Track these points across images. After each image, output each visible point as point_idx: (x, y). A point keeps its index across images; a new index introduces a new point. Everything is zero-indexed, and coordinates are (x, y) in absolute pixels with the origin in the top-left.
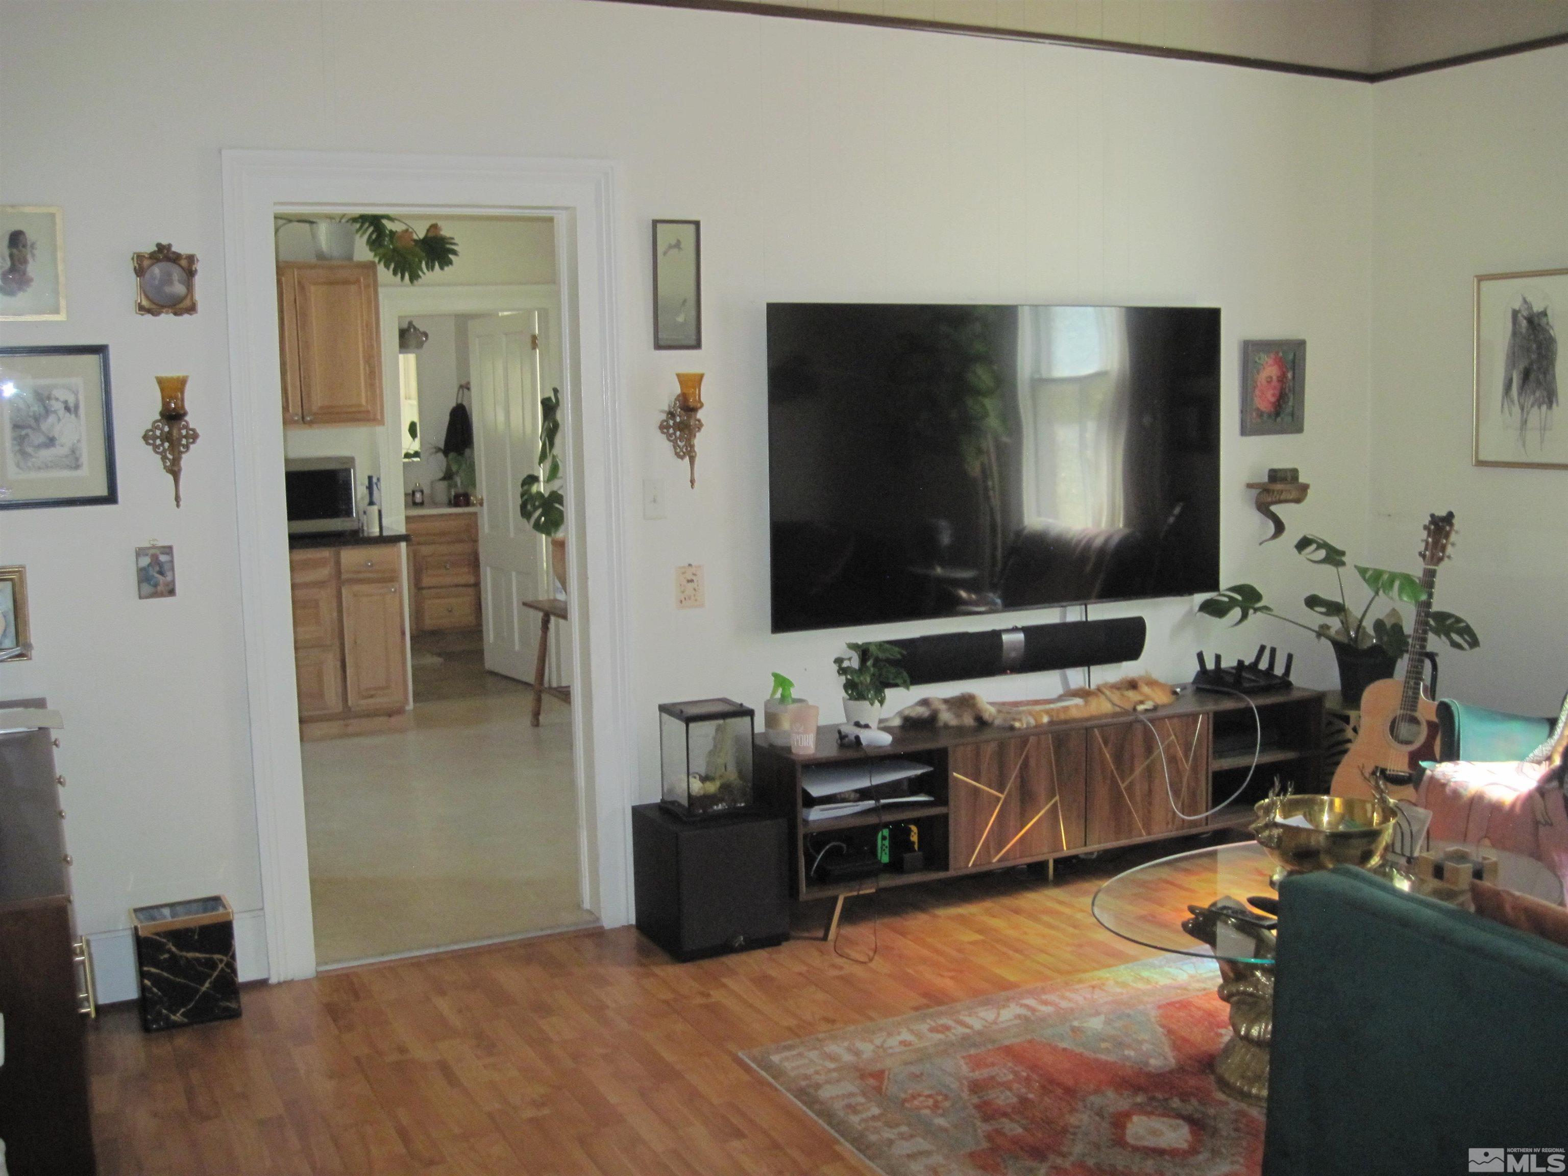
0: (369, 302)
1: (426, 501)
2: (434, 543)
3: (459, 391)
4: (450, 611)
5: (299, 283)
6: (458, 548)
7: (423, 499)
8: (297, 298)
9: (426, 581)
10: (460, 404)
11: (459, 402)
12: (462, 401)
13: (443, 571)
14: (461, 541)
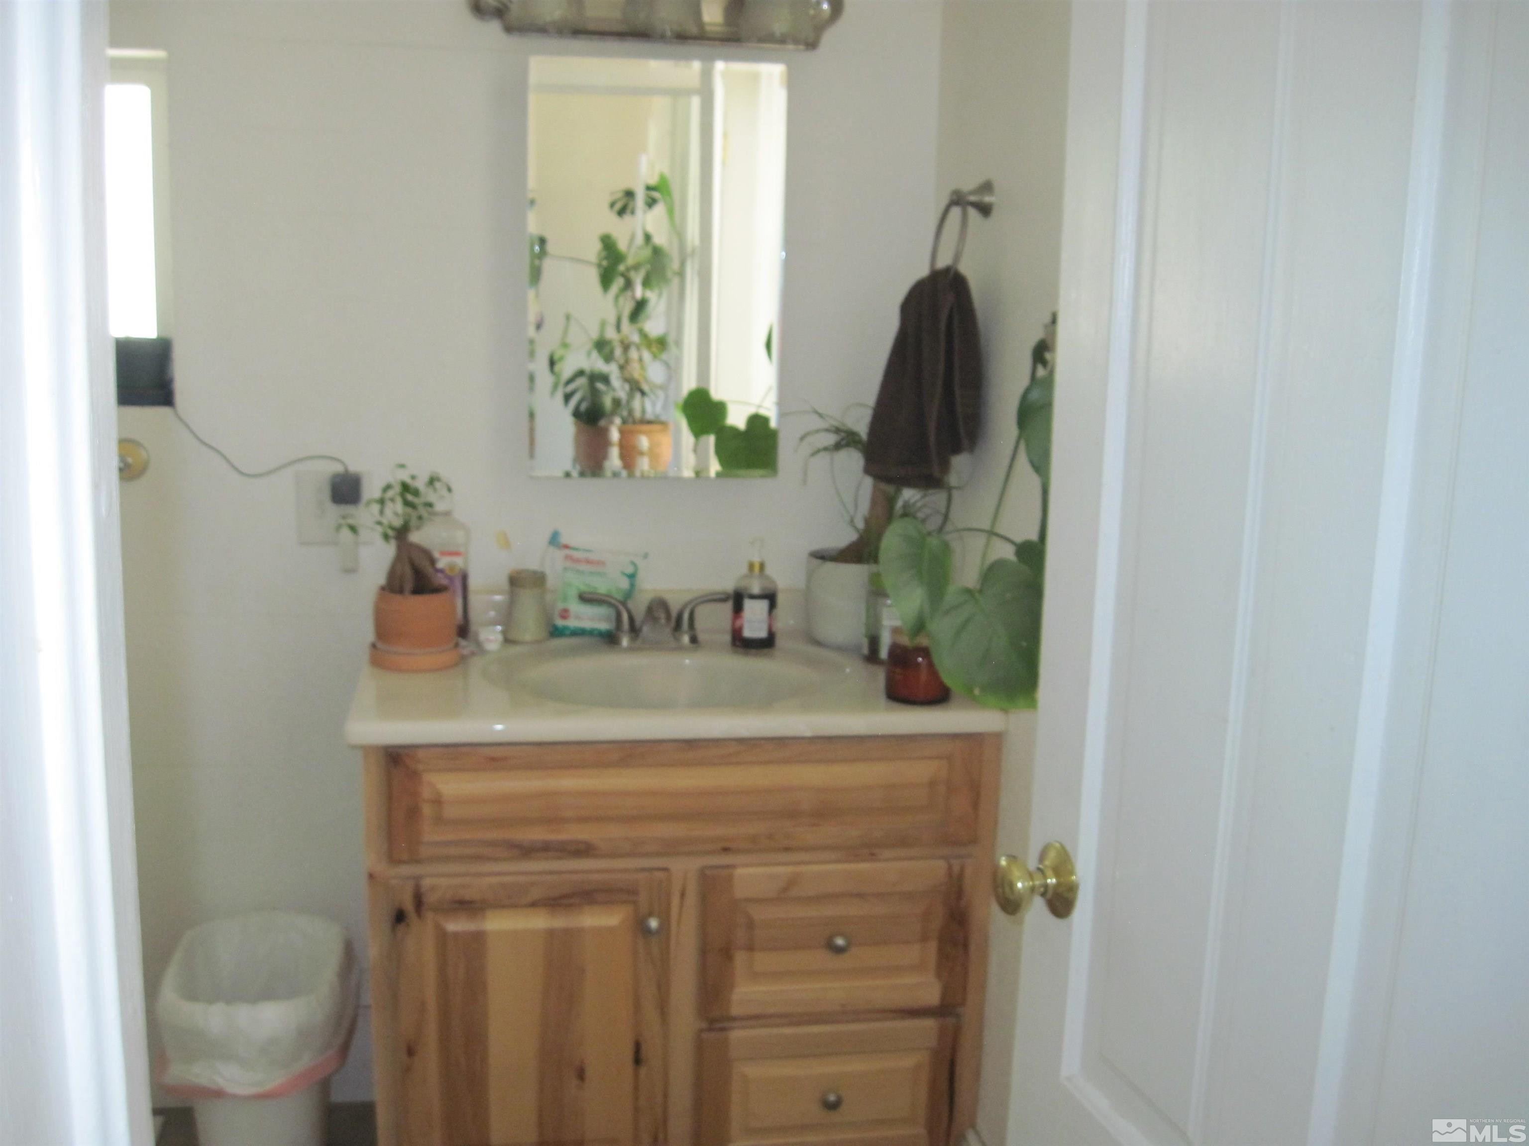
1: (780, 633)
2: (789, 849)
7: (770, 627)
9: (747, 995)
10: (947, 270)
11: (943, 262)
12: (957, 257)
13: (820, 958)
14: (903, 841)
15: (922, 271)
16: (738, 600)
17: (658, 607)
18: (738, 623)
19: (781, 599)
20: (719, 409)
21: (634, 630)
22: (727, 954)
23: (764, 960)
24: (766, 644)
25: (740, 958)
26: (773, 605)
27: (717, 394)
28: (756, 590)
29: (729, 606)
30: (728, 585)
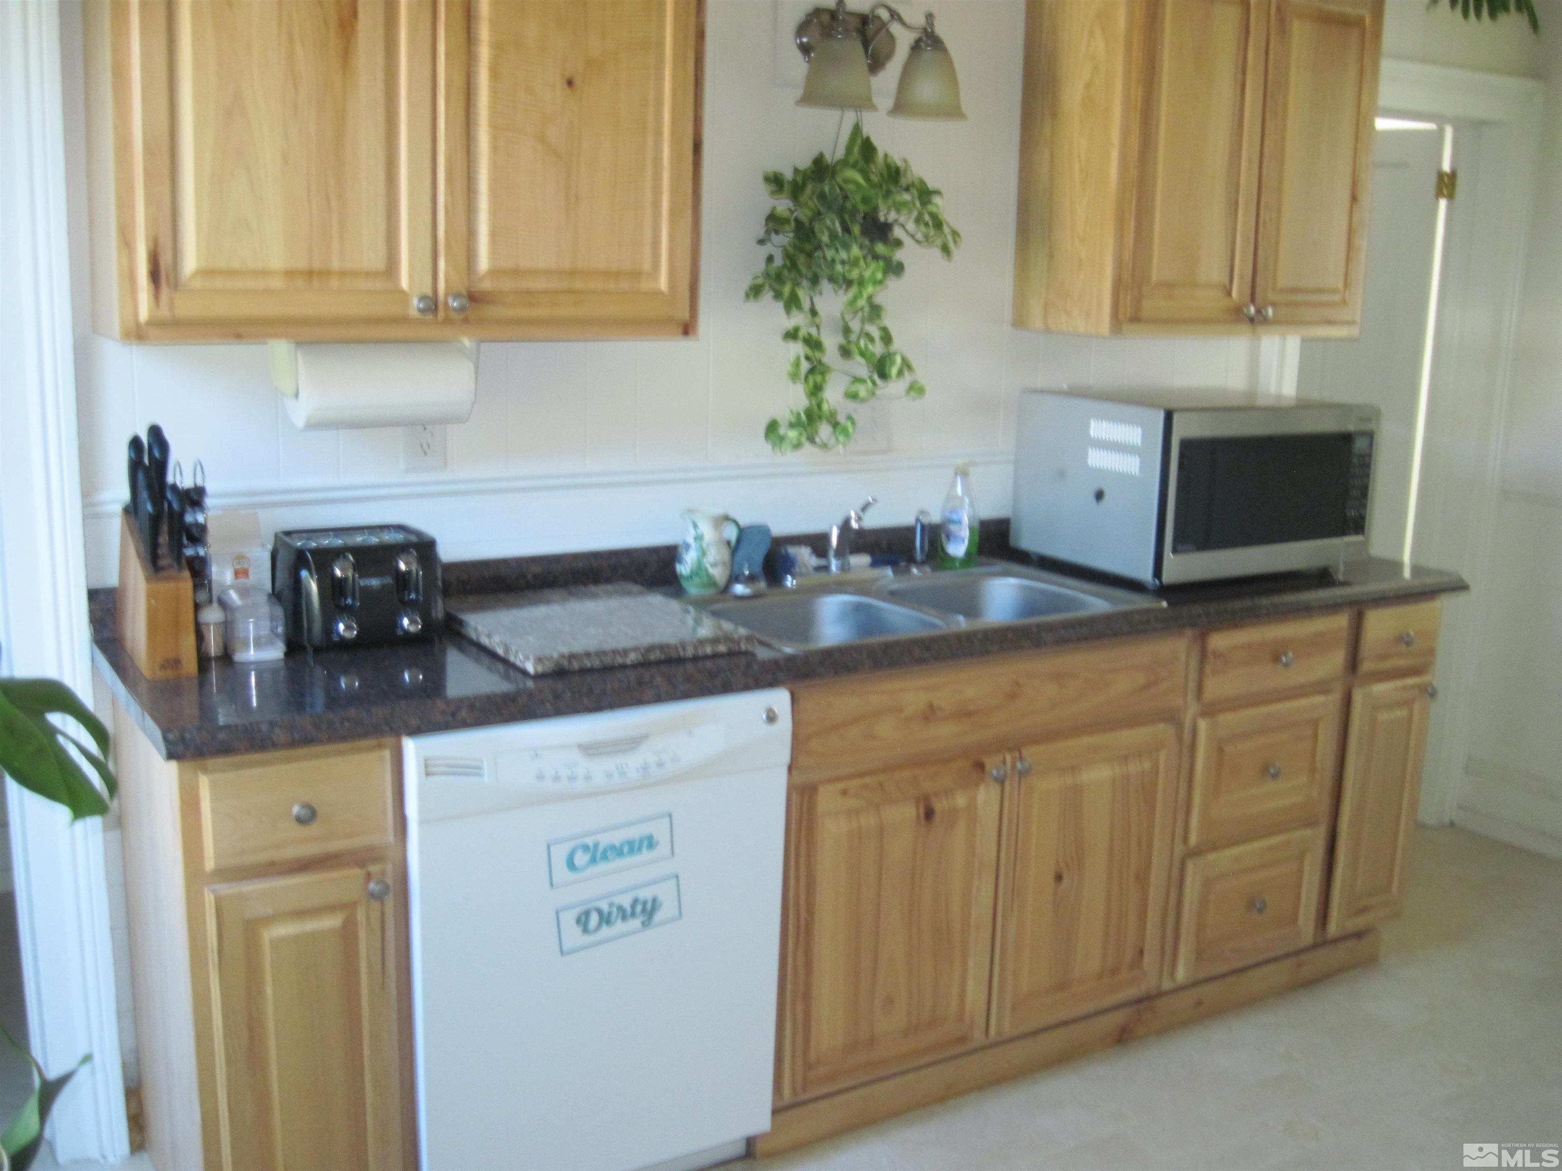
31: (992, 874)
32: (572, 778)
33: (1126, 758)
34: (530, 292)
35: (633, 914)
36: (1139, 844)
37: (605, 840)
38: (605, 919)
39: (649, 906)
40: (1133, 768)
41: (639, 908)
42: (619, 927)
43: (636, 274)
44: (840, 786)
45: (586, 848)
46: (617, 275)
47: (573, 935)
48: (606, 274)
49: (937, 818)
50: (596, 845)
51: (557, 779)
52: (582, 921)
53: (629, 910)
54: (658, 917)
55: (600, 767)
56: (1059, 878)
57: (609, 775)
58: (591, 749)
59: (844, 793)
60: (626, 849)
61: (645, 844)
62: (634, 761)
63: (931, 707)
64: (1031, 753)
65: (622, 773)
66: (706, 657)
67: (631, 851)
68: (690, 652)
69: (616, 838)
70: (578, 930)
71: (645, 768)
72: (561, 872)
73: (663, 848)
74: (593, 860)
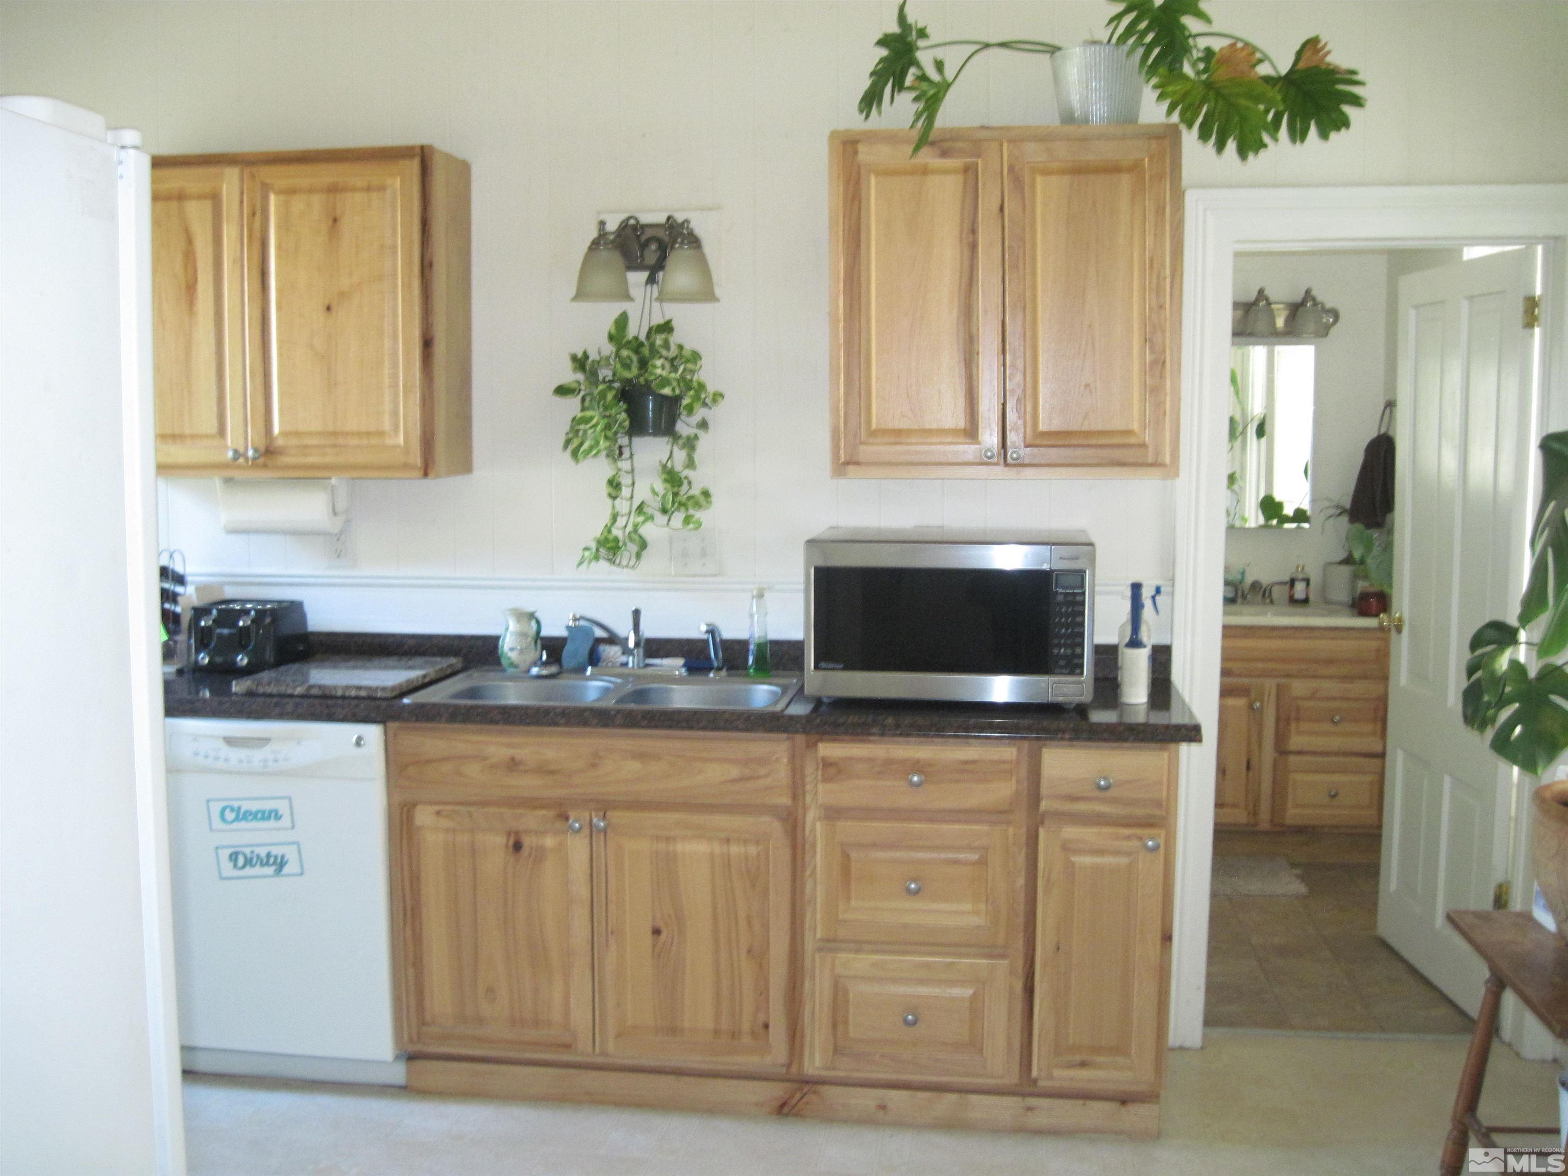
0: (1160, 211)
1: (1311, 597)
2: (1315, 677)
3: (1385, 408)
4: (1334, 796)
5: (1011, 169)
6: (1359, 688)
7: (1307, 594)
8: (1006, 205)
9: (1296, 741)
10: (1384, 434)
11: (1383, 431)
12: (1388, 429)
13: (1327, 727)
14: (1365, 677)
15: (1374, 434)
16: (1292, 582)
17: (1255, 586)
18: (1292, 592)
19: (1312, 582)
20: (1280, 506)
21: (1244, 597)
22: (1288, 721)
23: (1304, 726)
24: (1305, 601)
25: (1293, 725)
26: (1308, 584)
27: (1278, 498)
28: (1300, 576)
29: (1287, 587)
30: (1287, 578)
31: (586, 911)
32: (217, 758)
33: (728, 841)
34: (306, 447)
35: (267, 864)
36: (750, 925)
37: (246, 806)
38: (248, 862)
39: (279, 860)
40: (735, 849)
41: (272, 860)
42: (258, 870)
43: (381, 434)
44: (437, 808)
45: (232, 810)
46: (369, 434)
47: (227, 868)
48: (359, 434)
49: (525, 850)
50: (239, 808)
51: (206, 757)
52: (234, 857)
53: (265, 861)
54: (286, 870)
55: (236, 755)
56: (657, 932)
57: (241, 761)
58: (230, 741)
59: (438, 813)
60: (259, 815)
61: (273, 814)
62: (258, 756)
63: (513, 759)
64: (618, 817)
65: (249, 762)
66: (350, 698)
67: (263, 818)
68: (339, 693)
69: (254, 806)
70: (231, 864)
71: (265, 761)
72: (217, 823)
73: (286, 821)
74: (237, 819)
